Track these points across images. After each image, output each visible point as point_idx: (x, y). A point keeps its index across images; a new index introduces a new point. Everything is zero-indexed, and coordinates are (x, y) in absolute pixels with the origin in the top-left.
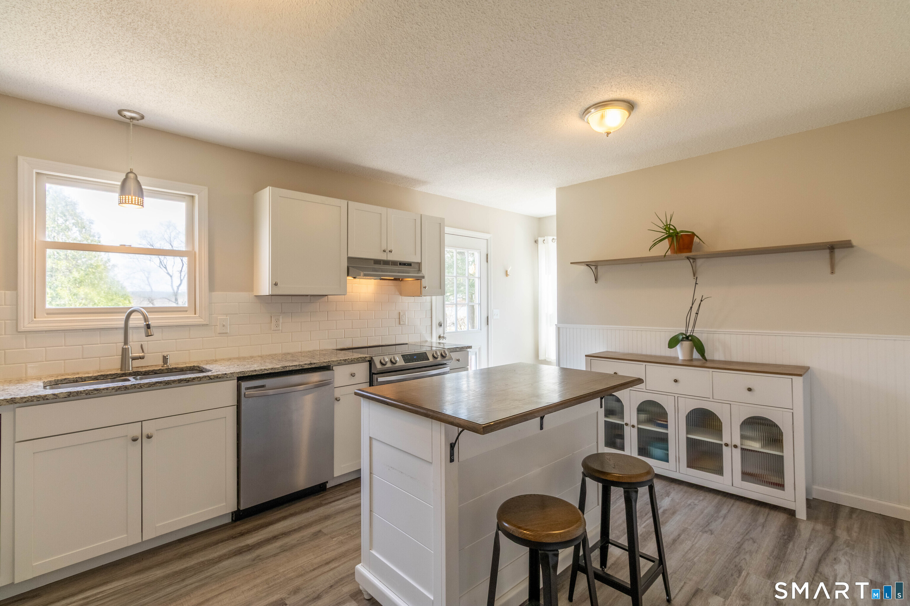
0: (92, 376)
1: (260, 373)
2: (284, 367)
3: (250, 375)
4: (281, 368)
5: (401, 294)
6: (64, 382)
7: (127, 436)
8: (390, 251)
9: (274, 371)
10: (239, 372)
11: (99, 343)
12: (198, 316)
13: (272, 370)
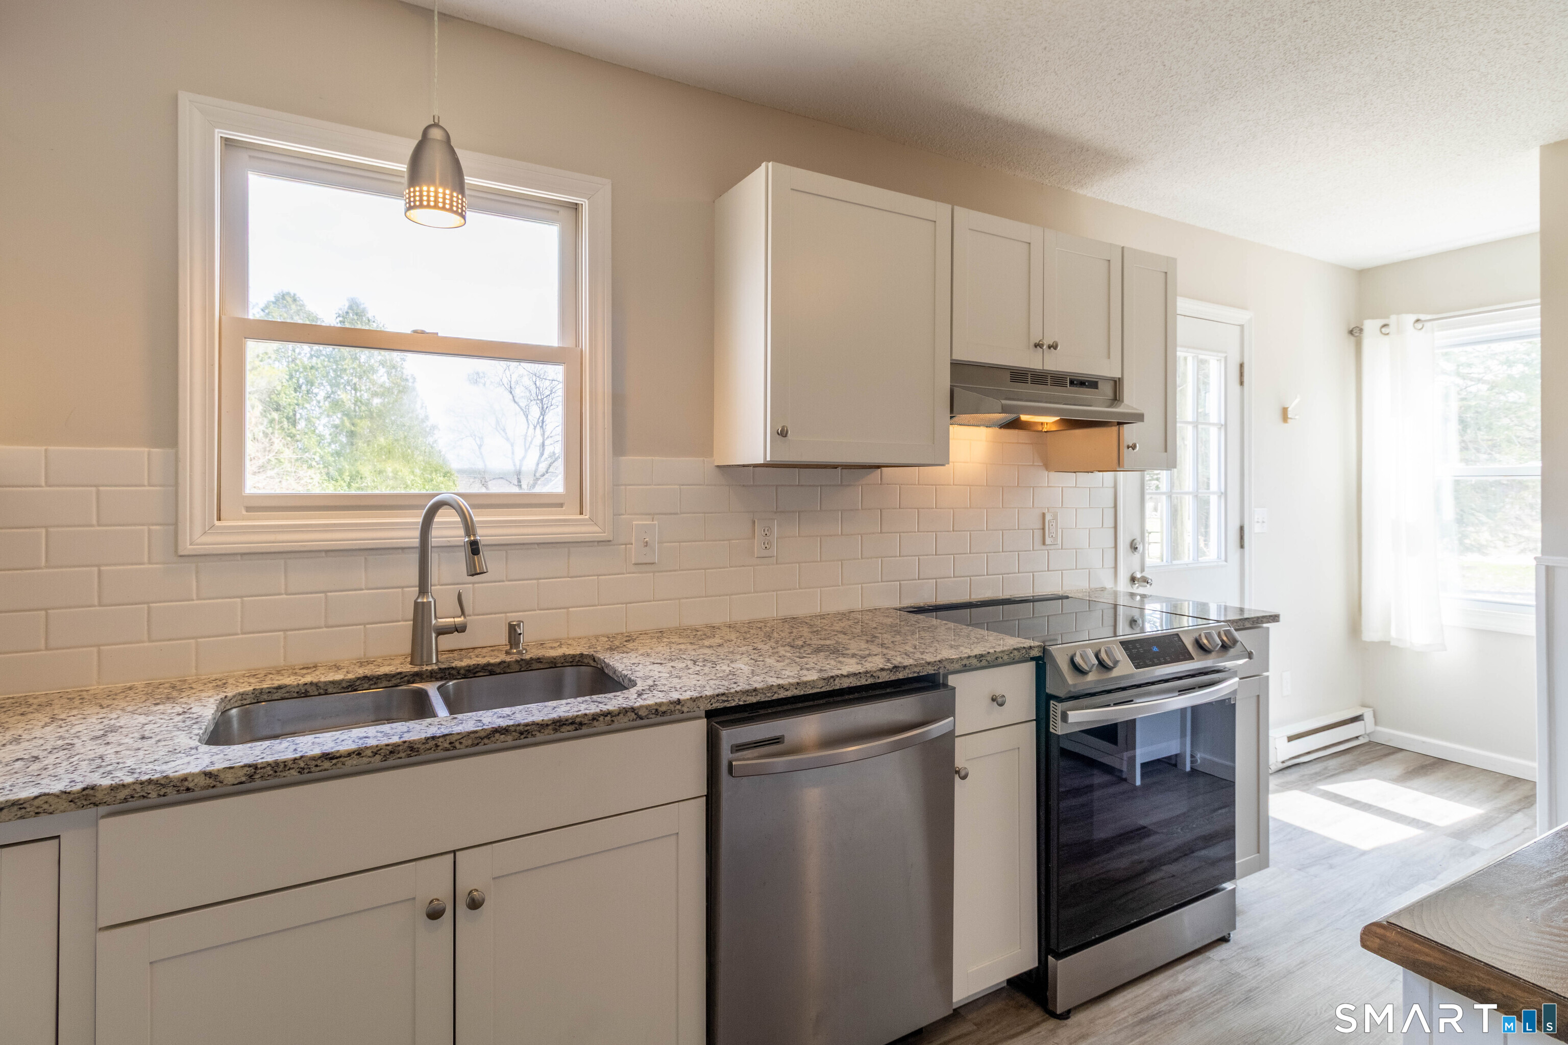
0: (343, 680)
1: (767, 699)
2: (828, 680)
3: (741, 703)
4: (822, 683)
5: (1047, 466)
6: (275, 696)
7: (414, 899)
8: (1053, 346)
9: (802, 693)
10: (713, 697)
11: (364, 587)
12: (587, 517)
13: (799, 688)
